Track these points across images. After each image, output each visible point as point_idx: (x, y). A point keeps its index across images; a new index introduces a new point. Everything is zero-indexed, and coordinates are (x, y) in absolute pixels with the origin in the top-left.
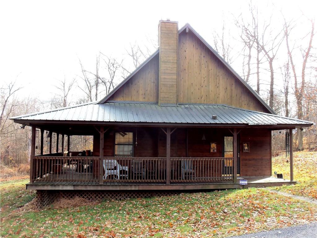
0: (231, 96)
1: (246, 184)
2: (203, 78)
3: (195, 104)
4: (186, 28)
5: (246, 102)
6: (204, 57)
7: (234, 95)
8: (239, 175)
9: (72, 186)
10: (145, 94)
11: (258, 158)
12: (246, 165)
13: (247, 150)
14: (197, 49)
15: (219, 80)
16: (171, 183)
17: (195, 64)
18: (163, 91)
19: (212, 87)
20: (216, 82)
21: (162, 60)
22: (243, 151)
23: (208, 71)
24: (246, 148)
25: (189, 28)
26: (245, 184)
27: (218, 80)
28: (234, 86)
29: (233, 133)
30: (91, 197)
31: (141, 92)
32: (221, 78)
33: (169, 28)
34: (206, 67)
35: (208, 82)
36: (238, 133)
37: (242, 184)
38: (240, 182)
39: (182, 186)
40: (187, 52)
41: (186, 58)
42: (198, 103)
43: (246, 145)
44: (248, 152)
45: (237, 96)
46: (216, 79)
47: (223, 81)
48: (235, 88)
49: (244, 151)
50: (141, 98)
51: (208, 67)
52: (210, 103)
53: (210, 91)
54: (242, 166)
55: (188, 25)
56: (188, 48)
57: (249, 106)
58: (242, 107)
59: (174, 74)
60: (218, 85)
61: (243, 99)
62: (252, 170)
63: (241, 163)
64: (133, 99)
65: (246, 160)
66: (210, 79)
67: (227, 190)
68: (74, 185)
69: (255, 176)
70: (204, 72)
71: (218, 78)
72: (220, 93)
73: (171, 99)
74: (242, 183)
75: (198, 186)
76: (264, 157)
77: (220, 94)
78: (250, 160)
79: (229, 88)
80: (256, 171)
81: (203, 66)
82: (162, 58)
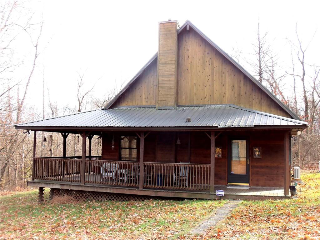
0: (239, 95)
1: (223, 195)
2: (207, 77)
3: (198, 105)
4: (186, 26)
5: (257, 101)
6: (208, 53)
7: (242, 93)
8: (248, 184)
9: (60, 185)
10: (147, 98)
11: (272, 165)
12: (257, 174)
13: (258, 155)
14: (201, 46)
15: (225, 77)
16: (144, 188)
17: (198, 63)
18: (161, 94)
19: (217, 86)
20: (222, 80)
21: (161, 62)
22: (253, 157)
23: (213, 68)
24: (257, 153)
25: (189, 26)
26: (221, 195)
27: (223, 78)
28: (242, 83)
29: (210, 136)
30: (78, 197)
31: (144, 96)
32: (227, 75)
33: (168, 28)
34: (210, 64)
35: (213, 80)
36: (216, 136)
37: (219, 195)
38: (217, 192)
39: (154, 192)
40: (190, 50)
41: (188, 57)
42: (201, 104)
43: (258, 150)
44: (260, 159)
45: (246, 94)
46: (222, 76)
47: (229, 79)
48: (244, 85)
49: (255, 157)
50: (144, 102)
51: (212, 64)
52: (214, 104)
53: (215, 90)
54: (253, 174)
55: (188, 22)
56: (191, 47)
57: (261, 105)
58: (252, 106)
59: (172, 75)
60: (223, 83)
61: (254, 97)
62: (265, 179)
63: (250, 171)
64: (136, 104)
65: (258, 167)
66: (215, 77)
67: (195, 200)
68: (61, 185)
69: (269, 186)
70: (208, 70)
71: (223, 75)
72: (226, 91)
73: (169, 101)
74: (219, 193)
75: (169, 193)
76: (281, 164)
77: (226, 93)
78: (262, 167)
79: (236, 86)
80: (270, 181)
81: (207, 64)
82: (161, 60)
